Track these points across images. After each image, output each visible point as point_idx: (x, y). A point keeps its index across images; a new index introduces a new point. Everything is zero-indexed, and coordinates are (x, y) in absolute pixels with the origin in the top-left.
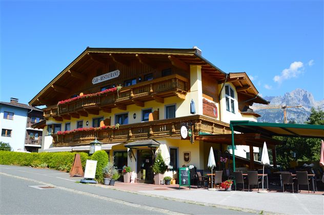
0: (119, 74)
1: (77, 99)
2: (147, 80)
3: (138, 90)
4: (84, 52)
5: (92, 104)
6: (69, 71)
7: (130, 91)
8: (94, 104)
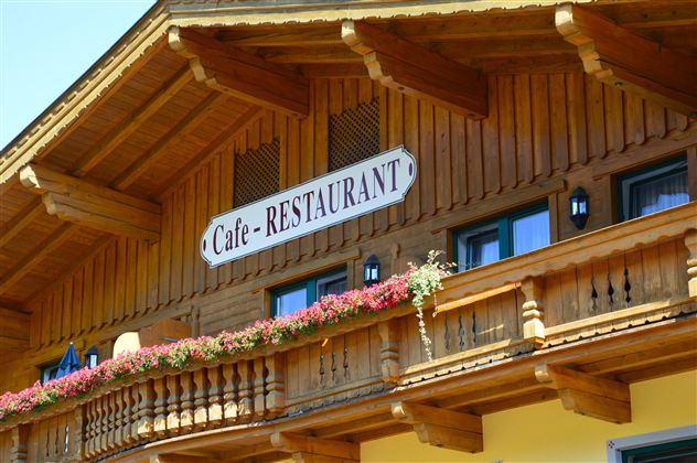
0: (405, 180)
1: (95, 383)
2: (635, 211)
3: (584, 288)
4: (140, 25)
5: (215, 412)
6: (28, 174)
7: (516, 296)
8: (231, 411)
